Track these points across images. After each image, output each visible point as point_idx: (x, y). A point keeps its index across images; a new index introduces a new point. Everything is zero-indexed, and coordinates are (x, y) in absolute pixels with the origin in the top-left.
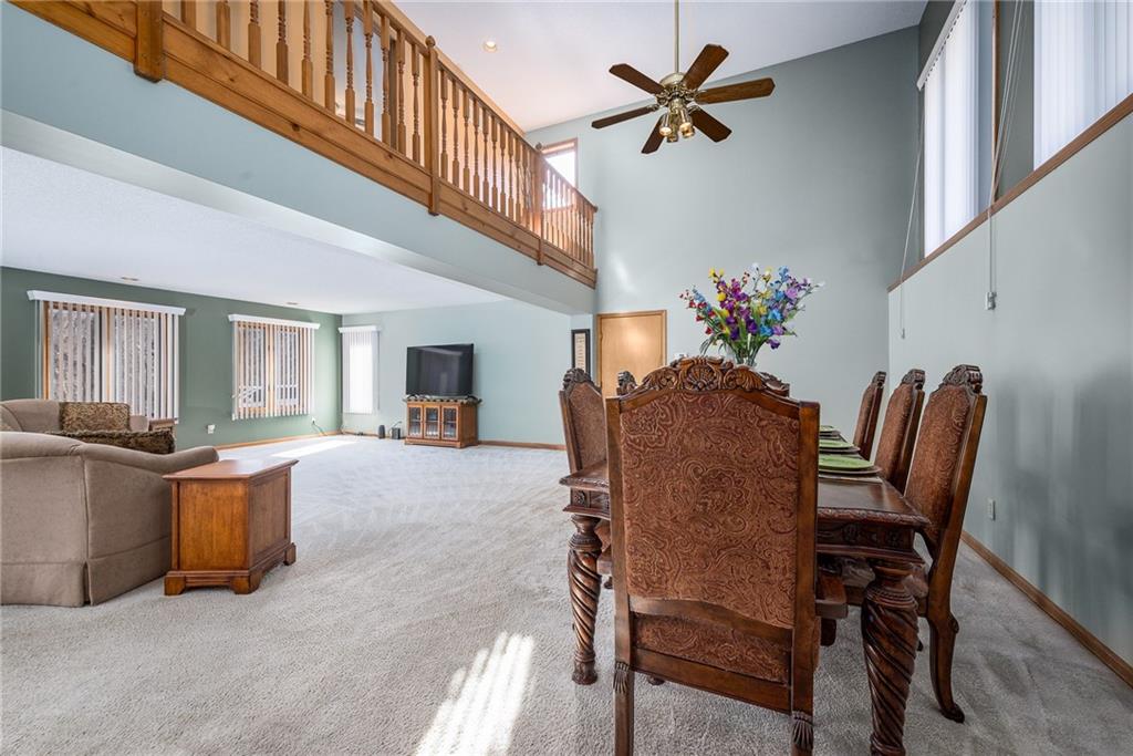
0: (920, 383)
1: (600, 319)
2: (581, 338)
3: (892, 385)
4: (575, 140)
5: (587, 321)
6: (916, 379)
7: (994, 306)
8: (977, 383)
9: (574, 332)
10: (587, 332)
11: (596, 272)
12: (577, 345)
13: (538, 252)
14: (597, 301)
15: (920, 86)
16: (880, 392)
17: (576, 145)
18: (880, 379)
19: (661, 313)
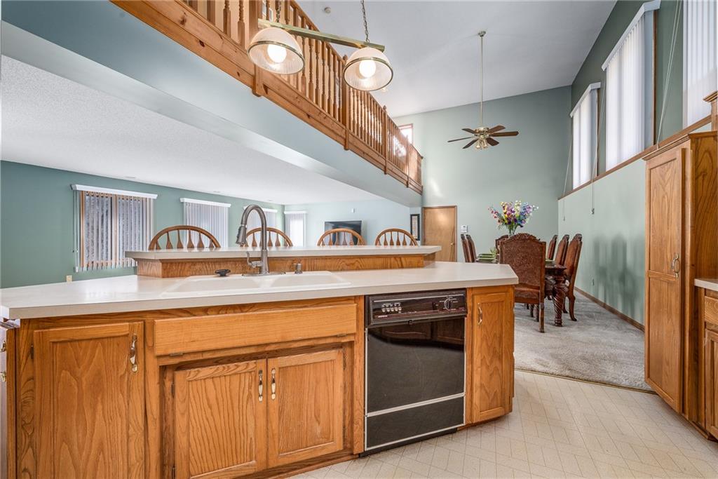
0: (568, 239)
1: (424, 209)
2: (415, 218)
3: (559, 240)
4: (412, 125)
5: (418, 211)
6: (567, 237)
7: (593, 213)
8: (581, 238)
9: (412, 215)
10: (418, 215)
11: (422, 187)
12: (413, 221)
13: (407, 182)
14: (423, 200)
15: (571, 115)
16: (555, 242)
17: (412, 127)
18: (556, 238)
19: (454, 207)
